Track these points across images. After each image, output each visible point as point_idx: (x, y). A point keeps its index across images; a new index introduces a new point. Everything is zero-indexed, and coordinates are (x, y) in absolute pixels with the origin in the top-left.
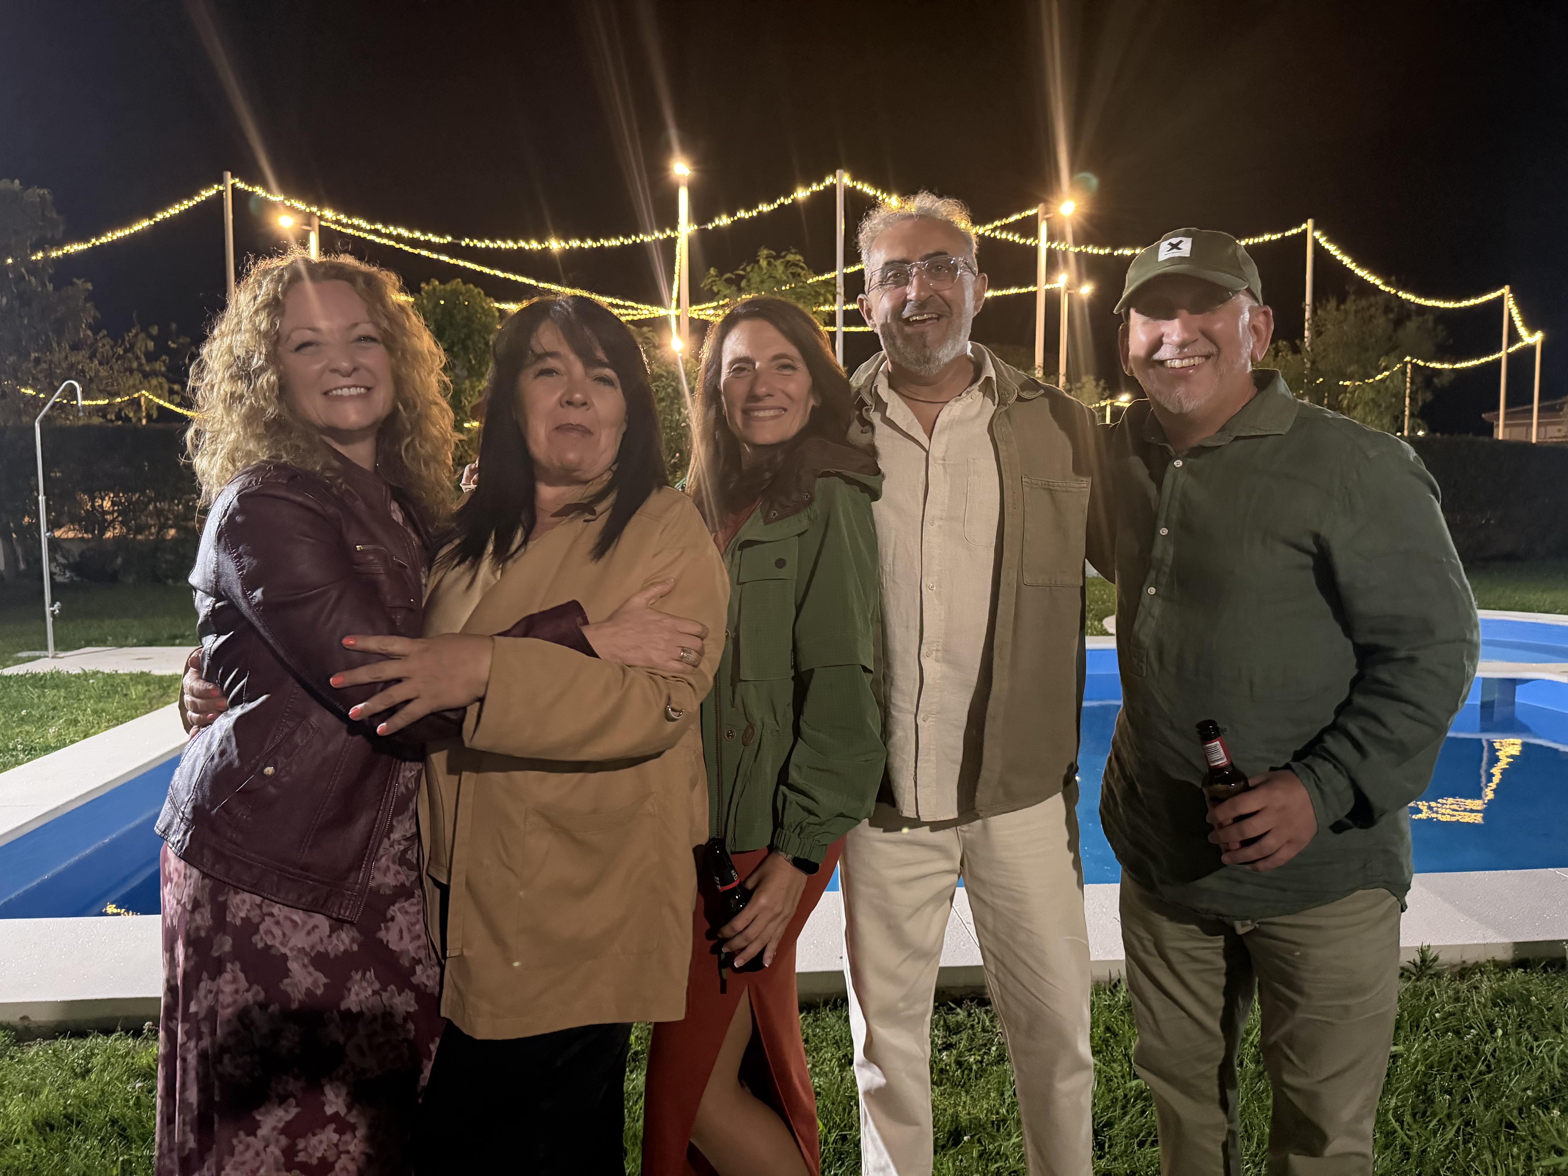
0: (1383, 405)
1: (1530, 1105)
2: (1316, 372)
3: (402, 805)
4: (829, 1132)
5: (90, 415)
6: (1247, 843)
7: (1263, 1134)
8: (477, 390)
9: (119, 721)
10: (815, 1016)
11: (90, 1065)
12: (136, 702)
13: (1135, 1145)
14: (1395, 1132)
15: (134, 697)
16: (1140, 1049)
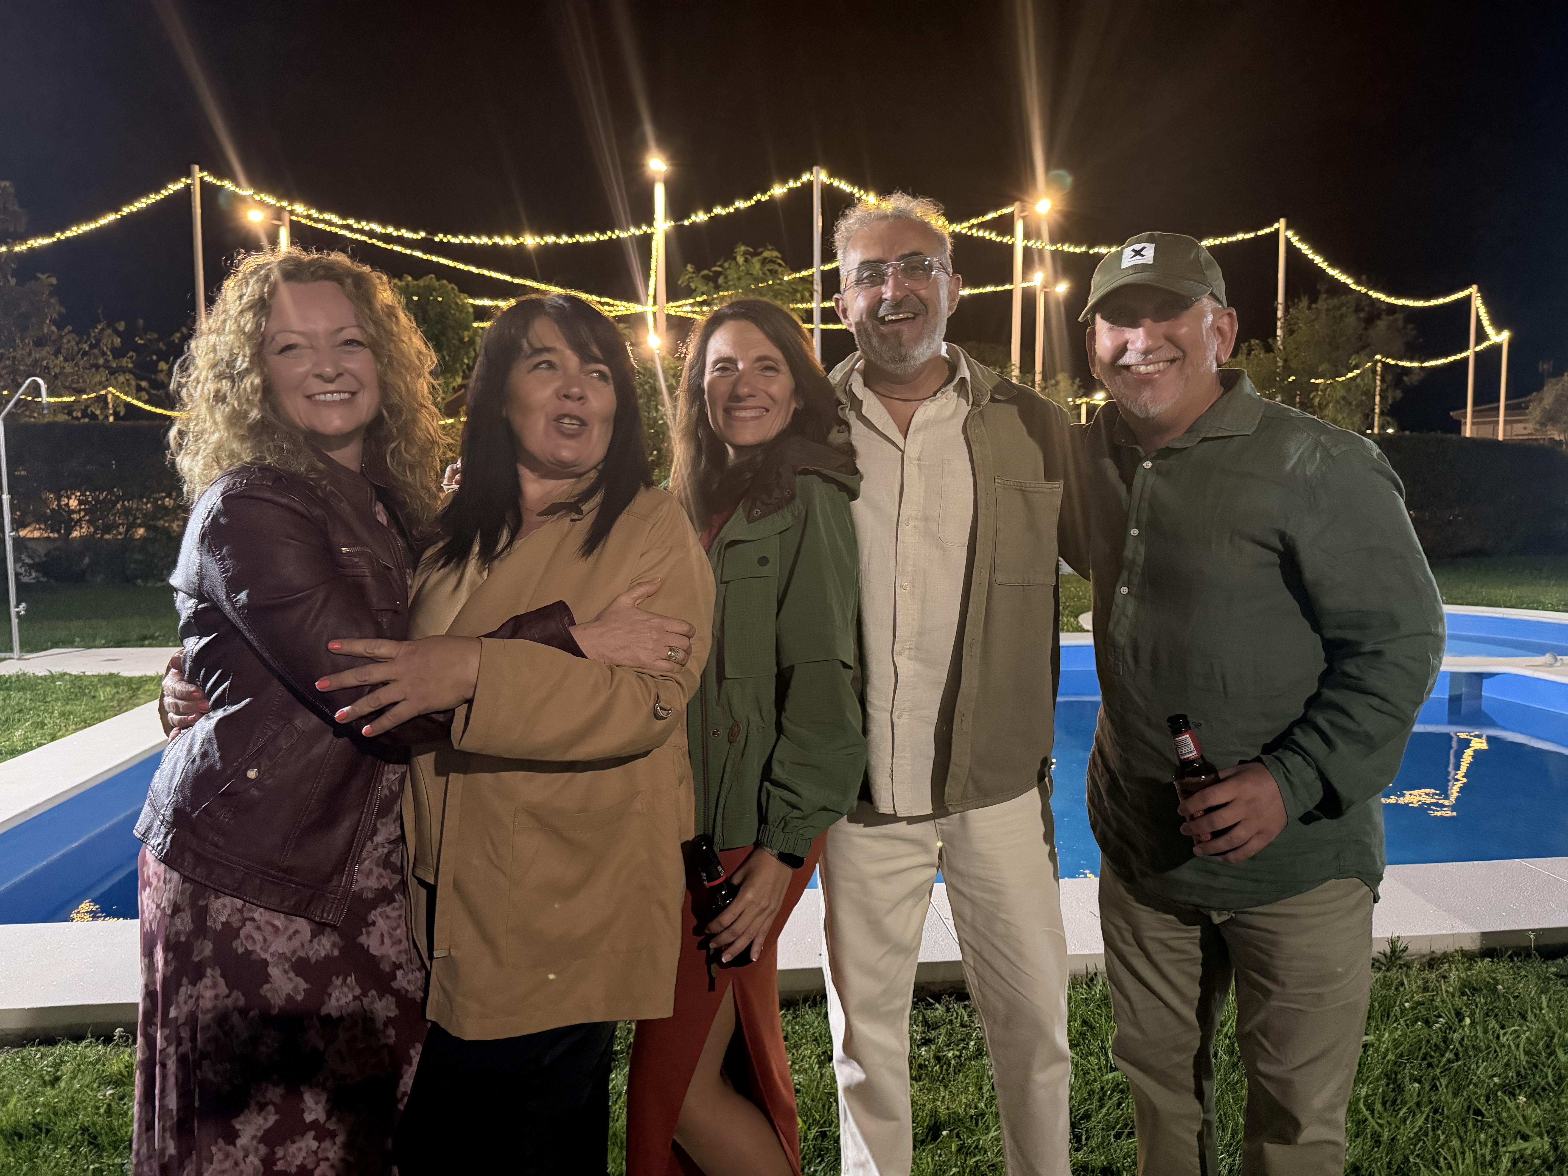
0: (1354, 403)
1: (1497, 1091)
2: (1288, 370)
3: (387, 807)
4: (809, 1129)
5: (55, 412)
6: (1217, 834)
7: (1237, 1124)
8: (451, 386)
9: (87, 723)
10: (794, 1012)
11: (59, 1073)
12: (104, 704)
13: (1112, 1137)
14: (1366, 1120)
15: (102, 699)
16: (1118, 1041)
